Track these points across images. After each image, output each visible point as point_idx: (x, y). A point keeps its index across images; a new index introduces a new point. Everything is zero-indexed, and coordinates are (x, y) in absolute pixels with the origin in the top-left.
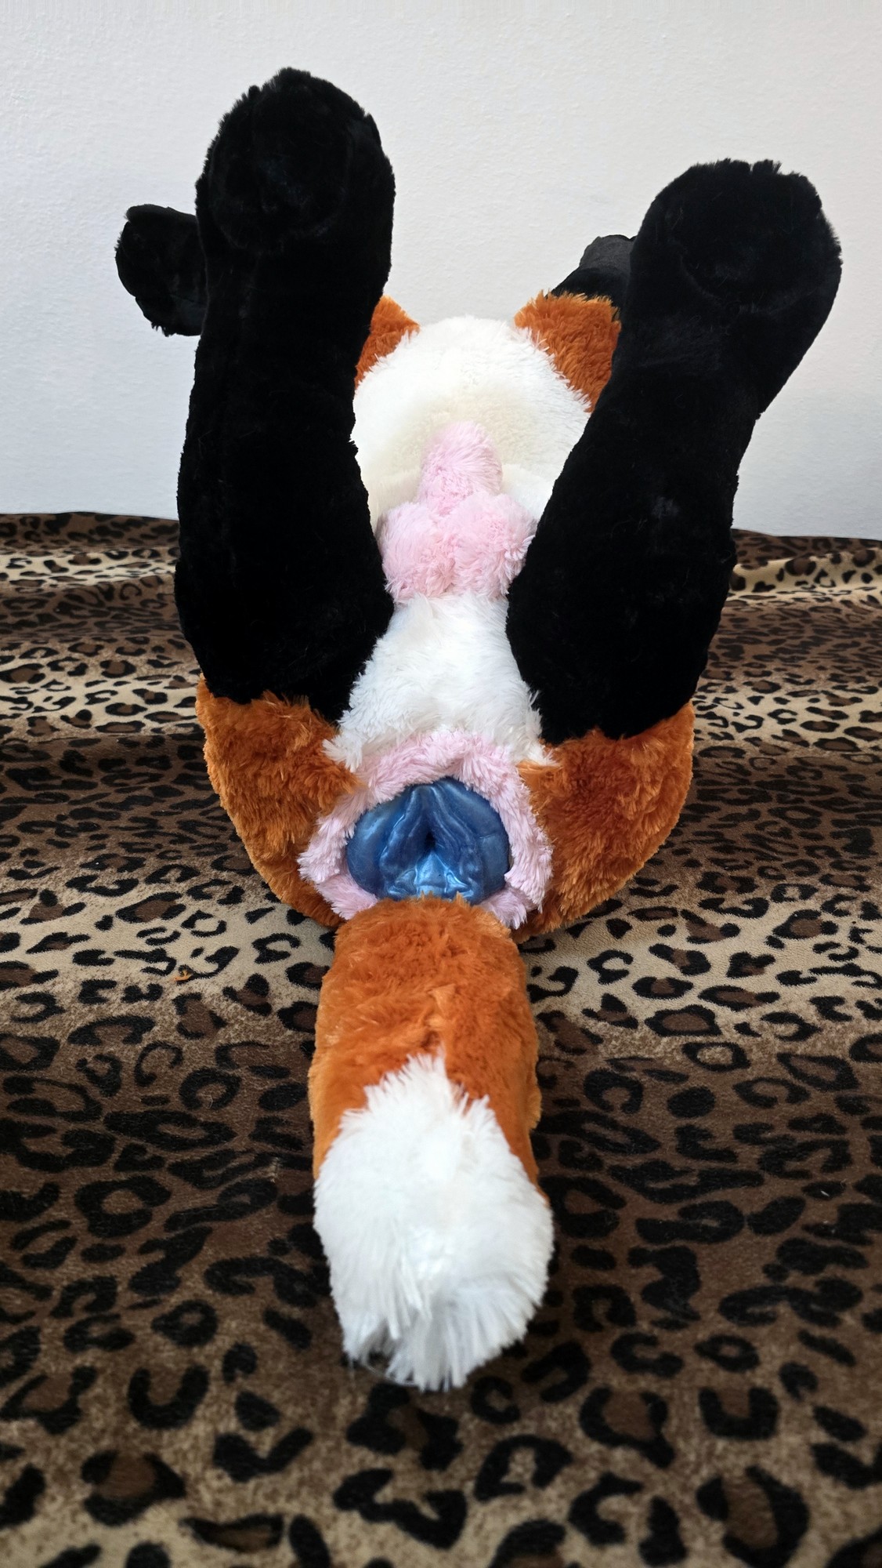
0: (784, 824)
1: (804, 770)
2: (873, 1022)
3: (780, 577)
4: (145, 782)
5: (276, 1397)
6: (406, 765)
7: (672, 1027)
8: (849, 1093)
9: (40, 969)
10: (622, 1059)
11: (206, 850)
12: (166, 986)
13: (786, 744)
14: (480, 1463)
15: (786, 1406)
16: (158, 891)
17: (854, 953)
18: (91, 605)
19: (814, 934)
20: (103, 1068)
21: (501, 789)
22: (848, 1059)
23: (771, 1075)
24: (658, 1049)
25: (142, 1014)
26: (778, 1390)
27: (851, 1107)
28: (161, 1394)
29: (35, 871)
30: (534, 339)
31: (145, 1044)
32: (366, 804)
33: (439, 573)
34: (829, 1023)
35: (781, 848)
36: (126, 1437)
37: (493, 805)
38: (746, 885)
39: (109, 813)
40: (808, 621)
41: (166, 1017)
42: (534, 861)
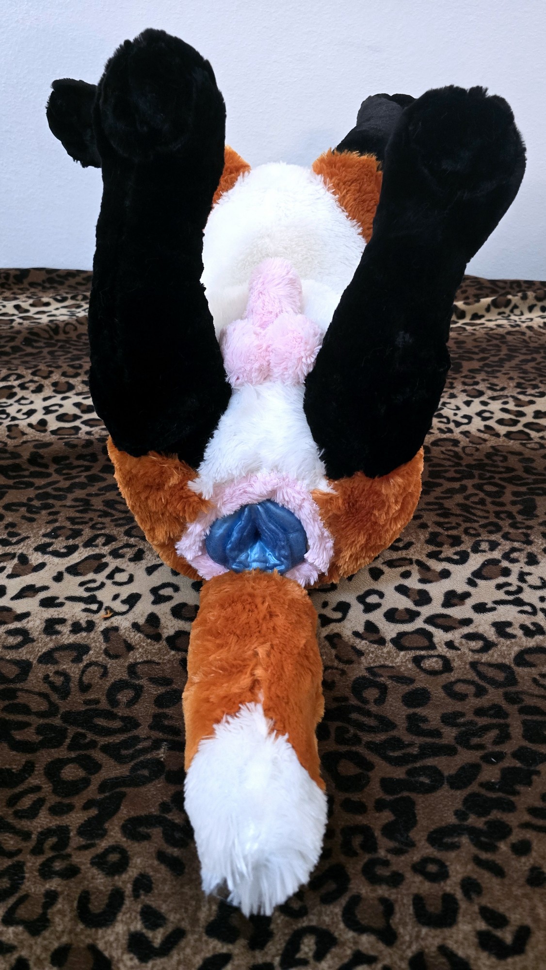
0: (482, 495)
1: (497, 455)
2: (529, 639)
3: (488, 310)
4: (82, 471)
5: (164, 908)
6: (241, 494)
7: (407, 644)
8: (512, 689)
9: (19, 612)
10: (376, 667)
11: (121, 522)
12: (97, 621)
13: (486, 436)
14: (284, 945)
15: (463, 905)
16: (92, 553)
17: (520, 590)
18: (44, 338)
19: (496, 577)
20: (59, 680)
21: (301, 507)
22: (513, 665)
23: (465, 677)
24: (398, 660)
25: (83, 642)
26: (459, 895)
27: (512, 699)
28: (97, 906)
29: (14, 540)
30: (325, 183)
31: (85, 663)
32: (217, 515)
33: (260, 370)
34: (502, 640)
35: (479, 513)
36: (76, 935)
37: (296, 515)
38: (456, 541)
39: (60, 495)
40: (503, 343)
41: (97, 644)
42: (322, 547)
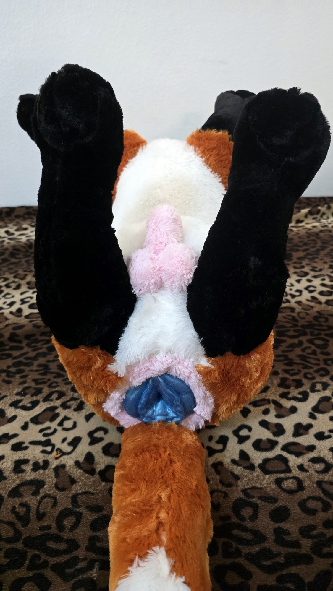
0: (313, 347)
1: (321, 317)
6: (146, 371)
7: (270, 469)
10: (249, 489)
12: (50, 460)
13: (312, 304)
16: (48, 406)
18: (23, 252)
19: (329, 411)
20: (22, 511)
21: (189, 377)
23: (314, 495)
24: (264, 482)
25: (40, 478)
31: (41, 495)
32: (129, 386)
33: (155, 284)
35: (313, 361)
38: (299, 384)
39: (29, 363)
40: (319, 238)
41: (50, 479)
42: (206, 404)
